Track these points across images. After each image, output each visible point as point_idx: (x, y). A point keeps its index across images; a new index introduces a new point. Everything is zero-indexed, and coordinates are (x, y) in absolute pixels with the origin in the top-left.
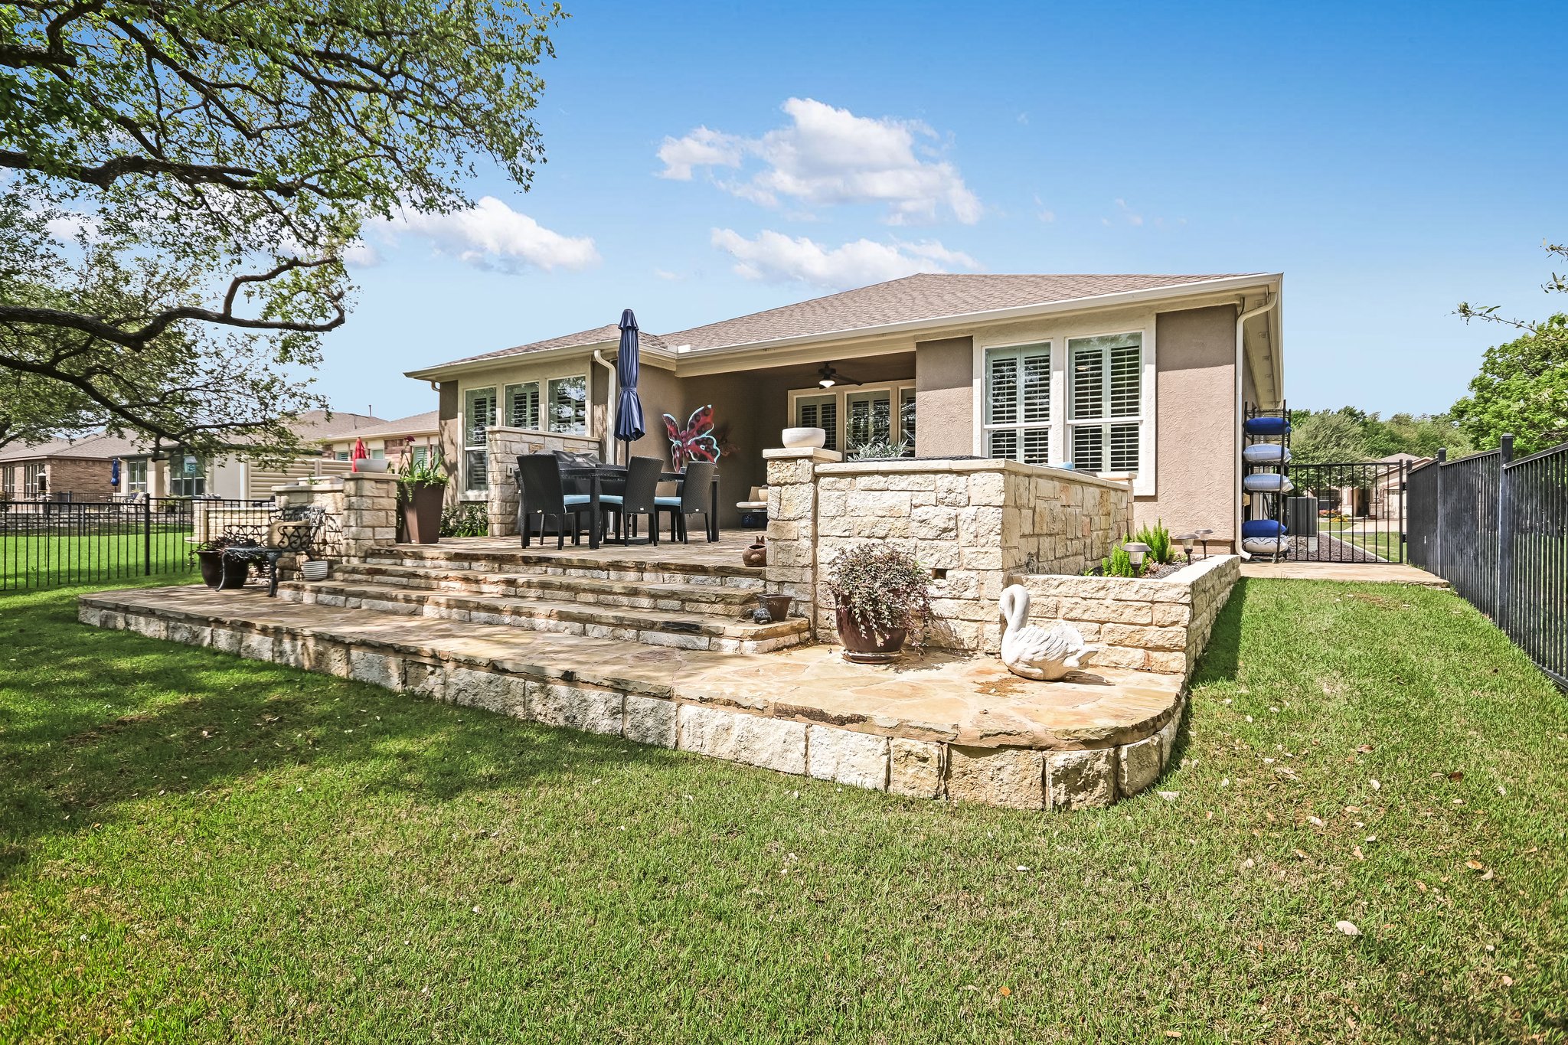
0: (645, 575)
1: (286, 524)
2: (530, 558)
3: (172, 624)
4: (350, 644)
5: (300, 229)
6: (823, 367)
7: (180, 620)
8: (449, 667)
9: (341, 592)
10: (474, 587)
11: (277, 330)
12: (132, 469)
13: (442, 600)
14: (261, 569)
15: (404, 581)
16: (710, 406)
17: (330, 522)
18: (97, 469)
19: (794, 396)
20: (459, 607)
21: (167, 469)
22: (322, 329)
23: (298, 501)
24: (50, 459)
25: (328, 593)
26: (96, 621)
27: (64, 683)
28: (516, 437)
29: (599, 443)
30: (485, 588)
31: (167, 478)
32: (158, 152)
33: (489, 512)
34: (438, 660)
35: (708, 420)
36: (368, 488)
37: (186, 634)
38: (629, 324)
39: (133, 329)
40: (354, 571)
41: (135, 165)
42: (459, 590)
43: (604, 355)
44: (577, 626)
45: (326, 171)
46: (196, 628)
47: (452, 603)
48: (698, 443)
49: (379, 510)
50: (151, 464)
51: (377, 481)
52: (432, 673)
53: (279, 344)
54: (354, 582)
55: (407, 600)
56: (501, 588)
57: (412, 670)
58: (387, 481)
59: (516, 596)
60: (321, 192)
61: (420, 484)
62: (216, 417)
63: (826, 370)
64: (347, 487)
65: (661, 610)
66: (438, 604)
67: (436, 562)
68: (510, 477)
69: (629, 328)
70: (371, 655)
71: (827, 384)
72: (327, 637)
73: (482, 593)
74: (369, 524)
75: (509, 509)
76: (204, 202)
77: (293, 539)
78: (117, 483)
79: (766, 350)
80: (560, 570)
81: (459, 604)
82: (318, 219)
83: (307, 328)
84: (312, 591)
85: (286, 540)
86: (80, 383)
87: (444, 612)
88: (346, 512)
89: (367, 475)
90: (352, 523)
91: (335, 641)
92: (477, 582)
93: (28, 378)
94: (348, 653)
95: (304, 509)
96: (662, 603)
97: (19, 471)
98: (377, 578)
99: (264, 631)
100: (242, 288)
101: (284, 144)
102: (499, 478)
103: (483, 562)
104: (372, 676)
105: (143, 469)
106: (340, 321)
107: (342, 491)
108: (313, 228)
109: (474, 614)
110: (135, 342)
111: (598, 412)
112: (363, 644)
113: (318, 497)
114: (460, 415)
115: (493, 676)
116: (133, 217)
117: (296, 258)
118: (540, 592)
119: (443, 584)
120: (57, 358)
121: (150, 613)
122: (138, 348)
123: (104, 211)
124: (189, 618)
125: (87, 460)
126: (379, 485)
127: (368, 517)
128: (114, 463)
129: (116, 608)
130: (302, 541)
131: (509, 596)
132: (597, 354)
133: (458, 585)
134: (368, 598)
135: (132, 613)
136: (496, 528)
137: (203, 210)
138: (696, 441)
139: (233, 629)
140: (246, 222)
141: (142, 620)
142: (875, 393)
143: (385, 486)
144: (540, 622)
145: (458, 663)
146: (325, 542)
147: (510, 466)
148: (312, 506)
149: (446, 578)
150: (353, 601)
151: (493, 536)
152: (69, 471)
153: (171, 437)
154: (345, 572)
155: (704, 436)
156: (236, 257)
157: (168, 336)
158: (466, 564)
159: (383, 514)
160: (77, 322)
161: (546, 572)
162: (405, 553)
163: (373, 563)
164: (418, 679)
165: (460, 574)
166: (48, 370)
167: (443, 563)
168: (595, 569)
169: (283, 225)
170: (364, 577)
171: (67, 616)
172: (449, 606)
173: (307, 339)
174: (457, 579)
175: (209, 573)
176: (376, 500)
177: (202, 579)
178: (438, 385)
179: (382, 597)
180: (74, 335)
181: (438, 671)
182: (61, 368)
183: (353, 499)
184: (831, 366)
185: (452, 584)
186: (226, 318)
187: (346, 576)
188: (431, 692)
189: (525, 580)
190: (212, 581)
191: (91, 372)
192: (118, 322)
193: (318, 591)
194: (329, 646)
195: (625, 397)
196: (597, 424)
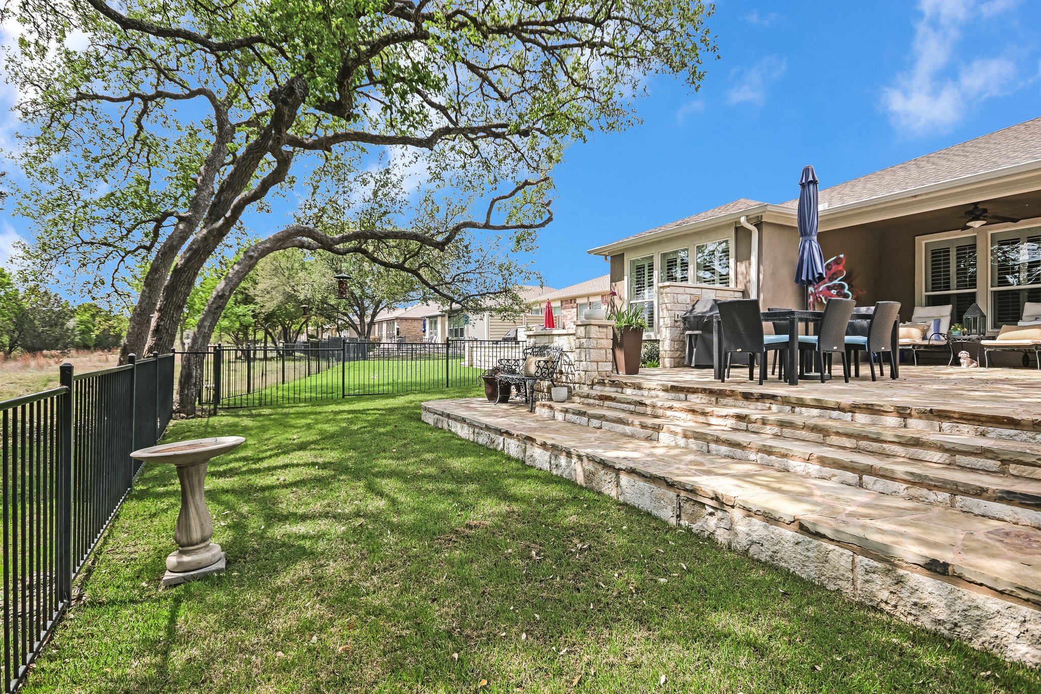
0: (910, 421)
1: (539, 359)
2: (751, 394)
3: (477, 430)
4: (620, 469)
5: (530, 161)
6: (972, 208)
7: (482, 429)
8: (737, 514)
9: (583, 414)
10: (701, 419)
11: (514, 230)
12: (431, 323)
13: (679, 430)
14: (518, 390)
15: (632, 407)
16: (842, 256)
17: (565, 358)
18: (416, 324)
19: (922, 243)
20: (695, 438)
21: (447, 323)
22: (537, 226)
23: (542, 341)
24: (397, 319)
25: (574, 413)
26: (431, 422)
27: (424, 476)
28: (681, 290)
29: (743, 292)
30: (712, 420)
31: (447, 327)
32: (455, 123)
33: (661, 348)
34: (720, 503)
35: (840, 268)
36: (594, 331)
37: (486, 439)
38: (811, 178)
39: (439, 238)
40: (588, 396)
41: (447, 131)
42: (688, 422)
43: (748, 220)
44: (851, 476)
45: (548, 115)
46: (493, 436)
47: (688, 433)
48: (829, 288)
49: (601, 348)
50: (439, 319)
51: (600, 326)
52: (711, 514)
53: (515, 240)
54: (588, 405)
55: (643, 426)
56: (731, 422)
57: (687, 506)
58: (606, 326)
59: (747, 430)
60: (542, 132)
61: (627, 327)
62: (479, 289)
63: (975, 211)
64: (579, 331)
65: (962, 468)
66: (675, 434)
67: (653, 392)
68: (676, 321)
69: (811, 182)
70: (641, 483)
71: (977, 224)
72: (598, 460)
73: (709, 425)
74: (595, 359)
75: (676, 347)
76: (479, 152)
77: (544, 370)
78: (424, 331)
79: (916, 196)
80: (788, 408)
81: (696, 435)
82: (540, 152)
83: (531, 227)
84: (561, 411)
85: (539, 371)
86: (415, 273)
87: (682, 442)
88: (578, 350)
89: (593, 322)
90: (583, 358)
91: (604, 464)
92: (704, 414)
93: (393, 271)
94: (618, 476)
95: (546, 347)
96: (961, 459)
97: (385, 325)
98: (607, 403)
99: (544, 445)
100: (496, 204)
101: (524, 103)
102: (668, 321)
103: (700, 395)
104: (645, 504)
105: (436, 323)
106: (550, 219)
107: (574, 334)
108: (537, 159)
109: (713, 446)
110: (441, 246)
111: (742, 267)
112: (632, 472)
113: (556, 339)
114: (626, 278)
115: (800, 537)
116: (445, 169)
117: (526, 181)
118: (776, 430)
119: (669, 413)
120: (405, 260)
121: (463, 420)
122: (442, 250)
123: (429, 168)
124: (488, 428)
125: (412, 319)
126: (601, 329)
127: (594, 354)
128: (423, 319)
129: (442, 414)
130: (550, 371)
131: (739, 430)
132: (743, 219)
133: (683, 415)
134: (607, 421)
135: (452, 419)
136: (667, 362)
137: (478, 158)
138: (828, 287)
139: (519, 440)
140: (500, 162)
141: (459, 425)
142: (1029, 229)
143: (604, 330)
144: (797, 465)
145: (749, 512)
146: (561, 373)
147: (677, 313)
148: (552, 345)
149: (671, 408)
150: (595, 423)
151: (664, 367)
152: (405, 323)
153: (458, 302)
154: (581, 397)
155: (836, 282)
156: (494, 186)
157: (457, 241)
158: (682, 396)
159: (603, 351)
160: (415, 237)
161: (770, 408)
162: (626, 384)
163: (598, 390)
164: (694, 518)
165: (684, 405)
166: (400, 267)
167: (661, 394)
168: (833, 409)
169: (520, 160)
170: (597, 402)
171: (414, 415)
172: (685, 436)
173: (530, 234)
174: (682, 410)
175: (489, 391)
176: (599, 341)
177: (484, 393)
178: (609, 258)
179: (620, 421)
180: (414, 245)
181: (720, 514)
182: (406, 266)
183: (583, 341)
184: (980, 207)
185: (678, 414)
186: (487, 226)
187: (582, 399)
188: (712, 533)
189: (759, 416)
190: (491, 397)
191: (420, 266)
192: (433, 235)
193: (566, 411)
194: (599, 467)
195: (807, 246)
196: (740, 277)
